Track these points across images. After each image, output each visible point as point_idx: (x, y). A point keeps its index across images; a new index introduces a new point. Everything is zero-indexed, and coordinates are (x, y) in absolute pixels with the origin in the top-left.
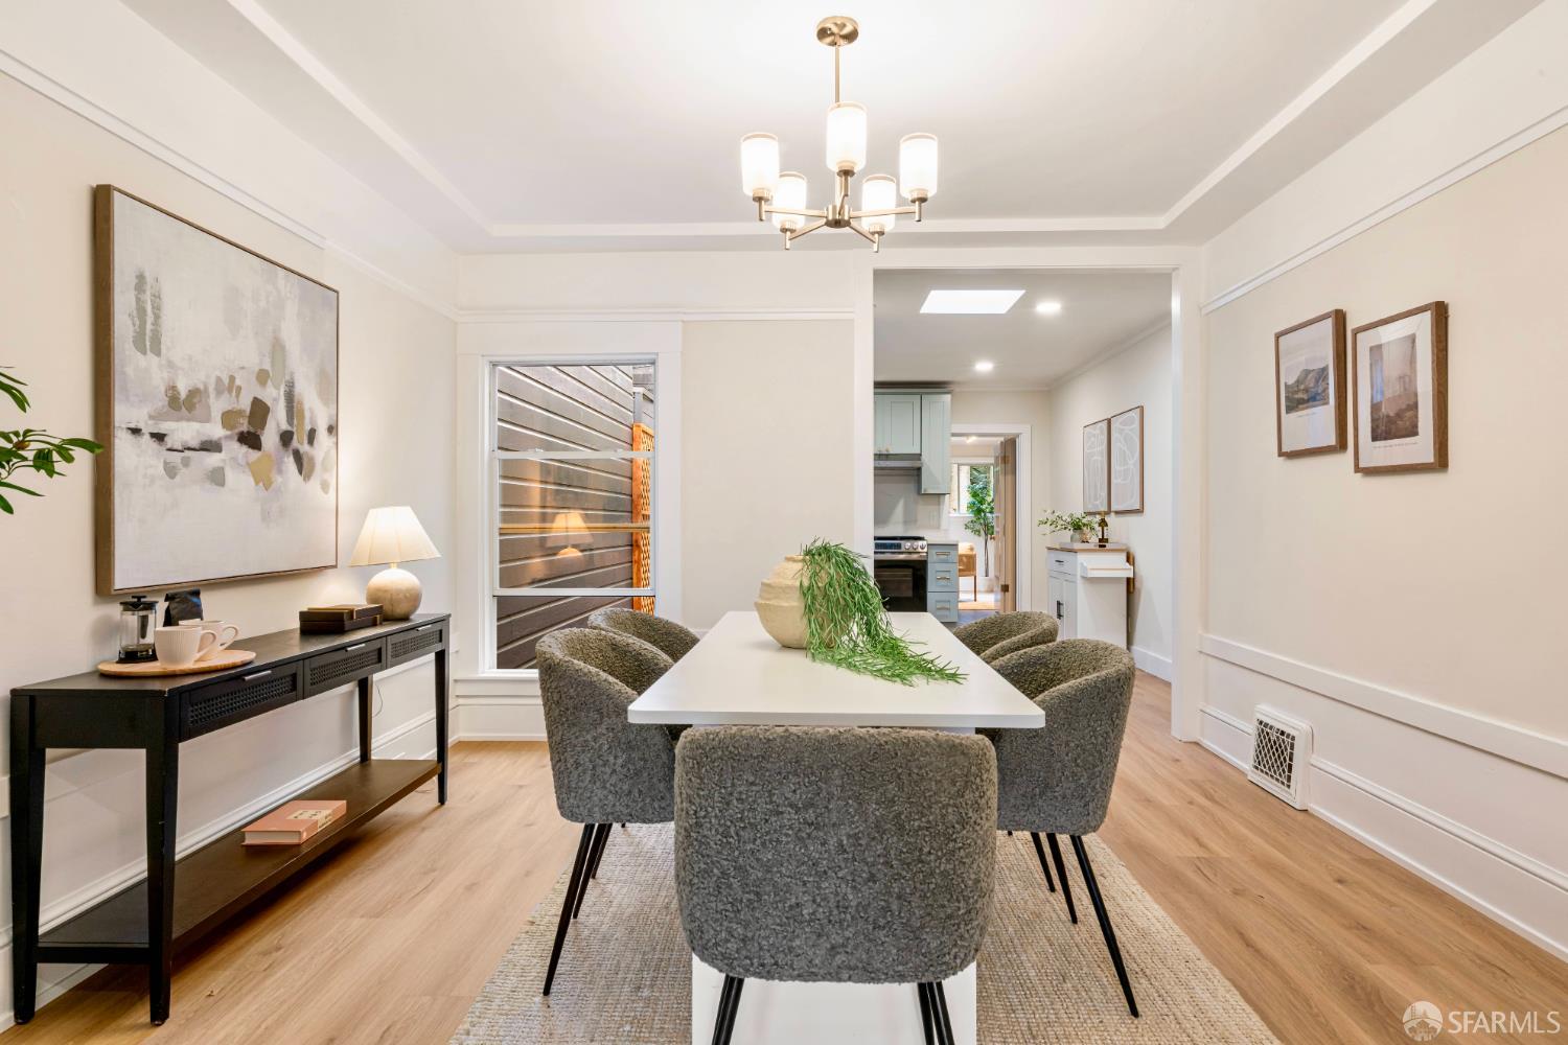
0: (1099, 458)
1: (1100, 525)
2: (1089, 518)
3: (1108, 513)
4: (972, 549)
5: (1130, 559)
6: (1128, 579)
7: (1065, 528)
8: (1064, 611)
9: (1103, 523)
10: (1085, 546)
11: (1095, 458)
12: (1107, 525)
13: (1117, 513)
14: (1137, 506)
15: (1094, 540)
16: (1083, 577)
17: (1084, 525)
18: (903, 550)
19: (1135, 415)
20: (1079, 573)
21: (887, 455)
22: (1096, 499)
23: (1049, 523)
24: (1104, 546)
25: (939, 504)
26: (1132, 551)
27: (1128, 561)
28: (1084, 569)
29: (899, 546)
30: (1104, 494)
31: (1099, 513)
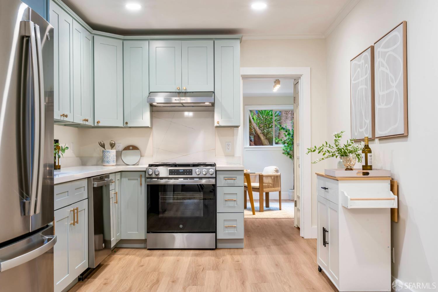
0: (364, 86)
1: (363, 151)
2: (355, 145)
3: (372, 140)
4: (277, 171)
5: (394, 187)
6: (392, 210)
7: (333, 156)
8: (329, 239)
9: (367, 150)
10: (349, 173)
11: (360, 87)
12: (370, 151)
13: (381, 139)
14: (401, 131)
15: (358, 165)
16: (345, 208)
17: (351, 152)
18: (194, 175)
19: (398, 33)
20: (340, 203)
21: (185, 93)
22: (361, 127)
23: (317, 151)
24: (367, 174)
25: (233, 136)
26: (396, 179)
27: (392, 189)
28: (346, 198)
29: (190, 172)
30: (369, 121)
31: (363, 140)
